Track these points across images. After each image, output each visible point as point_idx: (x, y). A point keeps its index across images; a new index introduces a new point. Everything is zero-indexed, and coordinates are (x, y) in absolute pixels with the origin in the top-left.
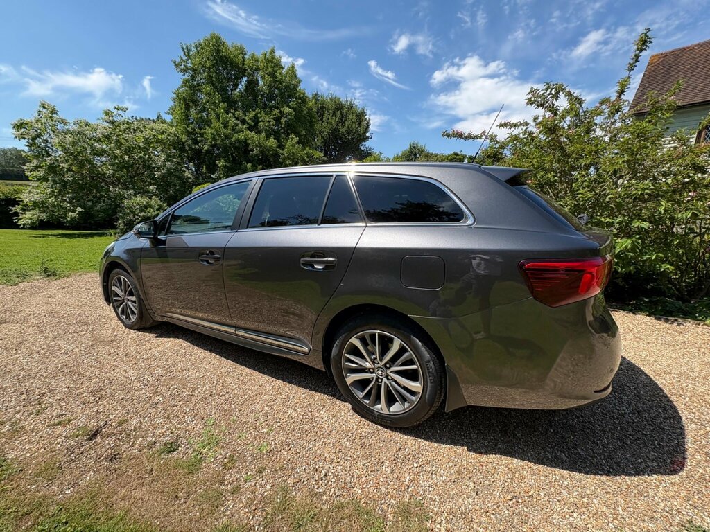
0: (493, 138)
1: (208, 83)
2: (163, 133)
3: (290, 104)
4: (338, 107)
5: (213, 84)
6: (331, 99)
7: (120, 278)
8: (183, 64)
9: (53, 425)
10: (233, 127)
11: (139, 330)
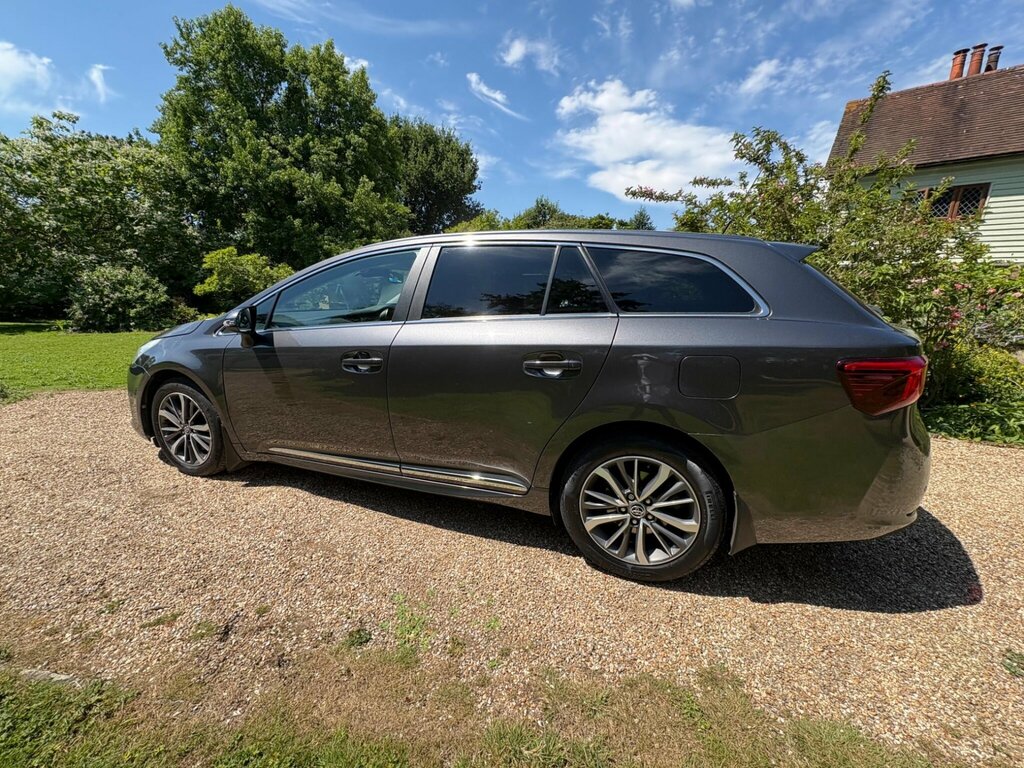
0: (690, 200)
1: (223, 87)
2: (148, 162)
3: (361, 131)
4: (431, 139)
5: (231, 90)
6: (419, 127)
7: (178, 396)
8: (179, 51)
9: (150, 625)
10: (268, 160)
11: (211, 476)
